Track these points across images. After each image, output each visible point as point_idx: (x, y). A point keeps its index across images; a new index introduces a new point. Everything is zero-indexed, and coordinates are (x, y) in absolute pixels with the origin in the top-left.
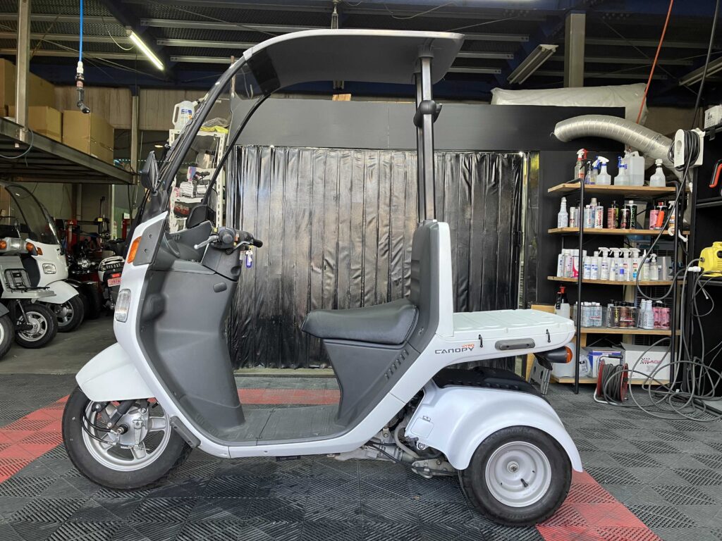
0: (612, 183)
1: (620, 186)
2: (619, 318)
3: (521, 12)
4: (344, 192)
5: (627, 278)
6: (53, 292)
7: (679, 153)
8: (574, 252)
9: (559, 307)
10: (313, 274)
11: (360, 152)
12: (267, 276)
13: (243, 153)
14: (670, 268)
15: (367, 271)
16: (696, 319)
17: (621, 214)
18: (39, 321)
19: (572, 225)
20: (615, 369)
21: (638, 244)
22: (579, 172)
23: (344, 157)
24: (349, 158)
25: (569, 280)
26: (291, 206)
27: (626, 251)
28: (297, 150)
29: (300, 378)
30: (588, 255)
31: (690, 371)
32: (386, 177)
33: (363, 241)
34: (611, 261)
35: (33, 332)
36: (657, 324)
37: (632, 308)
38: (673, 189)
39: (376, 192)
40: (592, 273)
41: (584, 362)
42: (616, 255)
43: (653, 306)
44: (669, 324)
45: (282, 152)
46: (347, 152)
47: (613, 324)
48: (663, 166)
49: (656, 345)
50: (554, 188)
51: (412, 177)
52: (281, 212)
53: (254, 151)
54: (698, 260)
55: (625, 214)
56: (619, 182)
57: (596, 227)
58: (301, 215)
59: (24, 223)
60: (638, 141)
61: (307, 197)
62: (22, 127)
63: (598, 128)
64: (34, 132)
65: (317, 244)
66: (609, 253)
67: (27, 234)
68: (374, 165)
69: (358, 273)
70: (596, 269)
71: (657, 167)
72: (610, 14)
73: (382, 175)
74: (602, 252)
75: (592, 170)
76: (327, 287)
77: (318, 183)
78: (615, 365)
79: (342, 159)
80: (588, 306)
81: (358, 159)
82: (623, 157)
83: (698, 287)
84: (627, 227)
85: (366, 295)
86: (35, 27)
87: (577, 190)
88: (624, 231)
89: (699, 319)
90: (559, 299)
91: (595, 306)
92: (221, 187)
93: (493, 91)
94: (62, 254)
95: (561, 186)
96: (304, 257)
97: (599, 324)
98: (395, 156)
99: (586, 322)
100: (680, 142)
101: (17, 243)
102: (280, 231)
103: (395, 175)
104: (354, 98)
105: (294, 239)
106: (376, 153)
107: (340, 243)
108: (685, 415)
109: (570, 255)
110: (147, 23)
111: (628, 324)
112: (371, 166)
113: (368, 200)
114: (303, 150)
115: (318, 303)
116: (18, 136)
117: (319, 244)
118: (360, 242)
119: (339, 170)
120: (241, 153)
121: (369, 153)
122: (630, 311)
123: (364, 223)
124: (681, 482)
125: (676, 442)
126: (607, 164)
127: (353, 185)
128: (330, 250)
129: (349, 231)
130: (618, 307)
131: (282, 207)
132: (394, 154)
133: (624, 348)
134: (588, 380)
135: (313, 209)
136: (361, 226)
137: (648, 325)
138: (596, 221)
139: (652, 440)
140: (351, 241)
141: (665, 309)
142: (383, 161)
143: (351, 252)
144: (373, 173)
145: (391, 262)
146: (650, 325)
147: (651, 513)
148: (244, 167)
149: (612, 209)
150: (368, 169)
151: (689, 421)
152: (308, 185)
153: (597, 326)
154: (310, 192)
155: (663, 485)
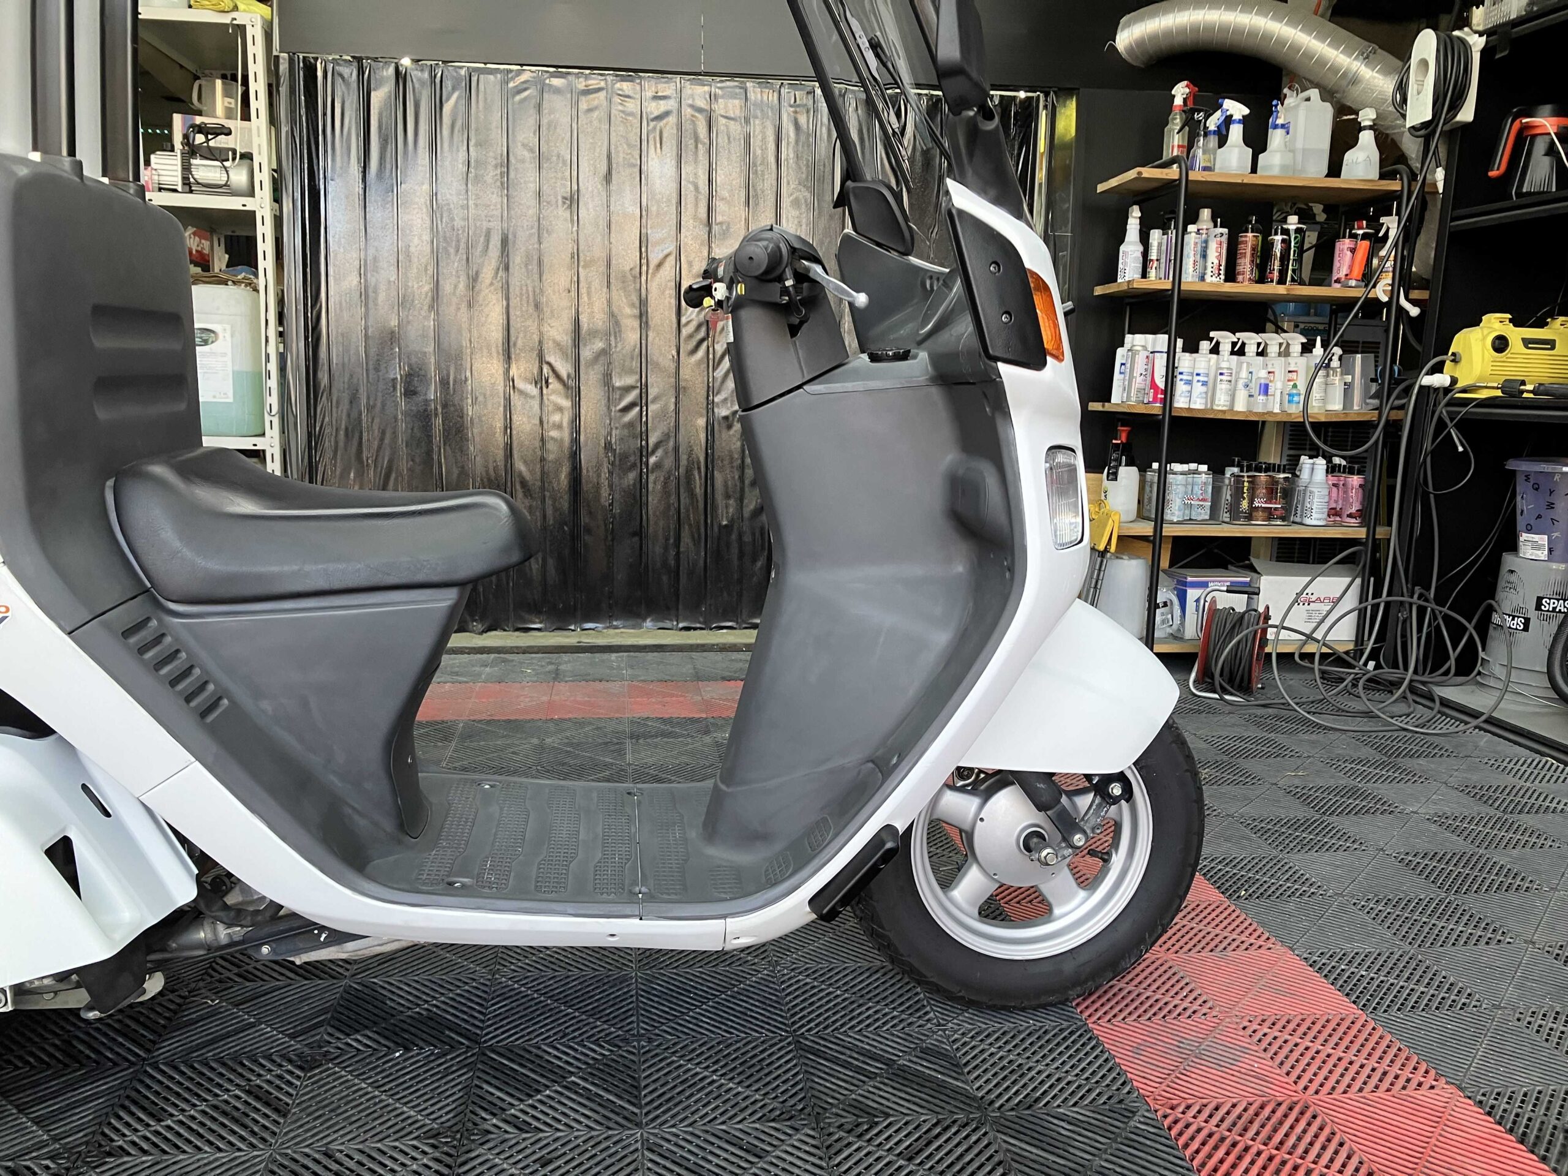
0: (1254, 170)
1: (1273, 177)
2: (1251, 502)
4: (590, 184)
5: (1274, 406)
7: (1419, 93)
8: (1154, 342)
9: (1113, 476)
10: (516, 399)
11: (630, 78)
12: (399, 404)
13: (320, 74)
15: (652, 392)
16: (1426, 498)
17: (1268, 248)
19: (1152, 274)
20: (1240, 620)
21: (1296, 326)
22: (1174, 141)
23: (587, 92)
24: (602, 95)
25: (1141, 410)
26: (452, 219)
27: (1273, 340)
28: (464, 70)
29: (492, 656)
30: (1185, 350)
31: (1404, 621)
32: (697, 148)
33: (641, 315)
34: (1240, 363)
36: (1333, 512)
37: (1282, 476)
38: (1395, 186)
39: (674, 186)
40: (1195, 394)
41: (1165, 604)
42: (1251, 349)
43: (1327, 472)
44: (1363, 515)
45: (426, 75)
46: (595, 81)
47: (1235, 513)
48: (1375, 127)
49: (1337, 563)
50: (1114, 182)
51: (764, 149)
52: (426, 237)
53: (350, 72)
54: (1444, 357)
55: (1278, 249)
56: (1268, 167)
57: (1208, 279)
58: (480, 248)
60: (1322, 62)
61: (495, 199)
63: (1224, 28)
65: (525, 323)
66: (1234, 344)
68: (667, 114)
69: (632, 396)
70: (1205, 384)
71: (1361, 129)
73: (688, 141)
74: (1218, 343)
75: (1205, 136)
76: (554, 434)
77: (522, 161)
78: (1239, 610)
79: (583, 99)
80: (1182, 473)
81: (623, 98)
82: (1282, 103)
83: (1441, 425)
84: (1282, 281)
85: (653, 452)
87: (1170, 186)
88: (1271, 289)
89: (1432, 496)
90: (1114, 456)
91: (1196, 472)
92: (265, 168)
95: (1132, 174)
96: (490, 353)
97: (1204, 514)
98: (719, 92)
99: (1174, 512)
100: (1424, 63)
102: (427, 287)
103: (722, 140)
105: (464, 307)
106: (671, 83)
107: (584, 319)
108: (1394, 722)
109: (1145, 348)
111: (1270, 515)
112: (659, 118)
113: (654, 209)
114: (481, 72)
115: (532, 472)
117: (529, 323)
118: (635, 316)
119: (575, 126)
120: (316, 77)
121: (653, 82)
122: (1277, 483)
123: (644, 268)
124: (1417, 888)
125: (1386, 785)
126: (1245, 120)
127: (614, 166)
128: (558, 338)
129: (605, 290)
130: (1250, 474)
131: (428, 222)
132: (718, 86)
133: (1258, 569)
134: (1174, 646)
135: (511, 229)
136: (635, 277)
137: (1314, 515)
138: (1209, 265)
139: (1332, 783)
140: (612, 315)
141: (1355, 477)
142: (692, 106)
143: (613, 343)
144: (665, 135)
145: (714, 370)
146: (1320, 516)
147: (1364, 973)
148: (325, 114)
149: (1250, 235)
150: (652, 124)
151: (1404, 733)
152: (496, 166)
153: (1200, 518)
154: (502, 184)
155: (1376, 895)
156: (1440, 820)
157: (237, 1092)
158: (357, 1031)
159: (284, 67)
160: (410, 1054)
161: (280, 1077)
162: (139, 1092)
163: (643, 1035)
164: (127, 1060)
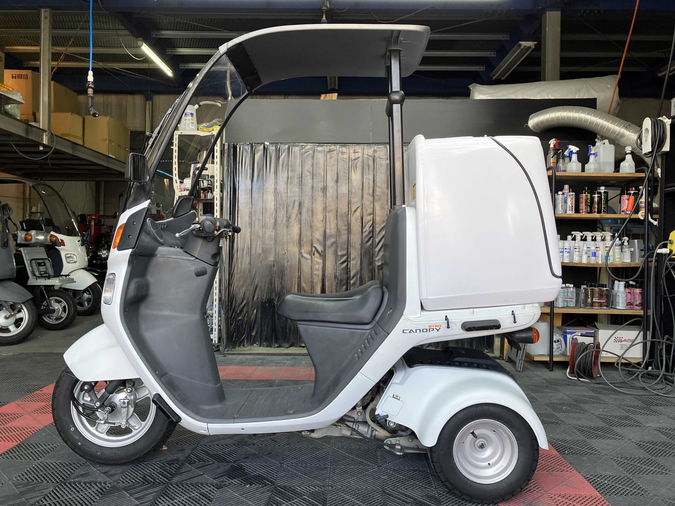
0: (583, 170)
1: (591, 173)
2: (592, 299)
3: (499, 12)
4: (331, 184)
5: (599, 261)
6: (73, 279)
7: (646, 141)
10: (303, 260)
11: (345, 146)
12: (261, 262)
13: (238, 149)
14: (642, 250)
15: (352, 257)
16: (666, 299)
17: (592, 199)
18: (61, 305)
20: (587, 347)
21: (611, 228)
22: (551, 161)
23: (330, 151)
24: (335, 152)
26: (282, 197)
27: (598, 235)
28: (287, 146)
29: (291, 357)
30: (561, 239)
31: (660, 350)
32: (369, 169)
33: (348, 229)
34: (584, 244)
35: (55, 315)
36: (629, 304)
37: (605, 289)
38: (642, 175)
39: (360, 183)
40: (565, 257)
41: (558, 341)
42: (589, 238)
43: (625, 287)
44: (642, 304)
45: (274, 148)
46: (333, 147)
47: (586, 304)
48: (632, 153)
49: (627, 325)
52: (273, 203)
53: (248, 148)
54: (666, 242)
55: (596, 199)
56: (590, 169)
57: (568, 212)
58: (292, 206)
59: (49, 217)
60: (608, 130)
61: (297, 190)
62: (46, 131)
63: (569, 118)
64: (56, 136)
65: (306, 233)
66: (582, 237)
67: (51, 228)
68: (359, 158)
69: (344, 258)
70: (568, 252)
71: (626, 154)
72: (585, 11)
73: (366, 167)
74: (575, 236)
75: (563, 158)
76: (316, 272)
77: (307, 176)
78: (587, 343)
79: (328, 154)
81: (343, 153)
82: (594, 145)
83: (667, 268)
84: (599, 212)
85: (352, 279)
86: (55, 41)
88: (596, 215)
89: (669, 298)
91: (568, 287)
92: (218, 181)
93: (471, 87)
94: (82, 245)
96: (294, 244)
97: (573, 304)
98: (378, 149)
99: (560, 303)
100: (647, 130)
101: (41, 235)
102: (272, 221)
103: (378, 167)
104: (340, 97)
105: (285, 228)
106: (360, 147)
107: (328, 231)
108: (654, 392)
110: (157, 35)
111: (601, 305)
112: (355, 159)
113: (353, 191)
114: (293, 146)
115: (308, 286)
116: (42, 139)
117: (308, 233)
118: (346, 230)
119: (325, 163)
120: (237, 150)
121: (353, 147)
122: (603, 292)
123: (350, 212)
124: (640, 453)
125: (642, 416)
126: (577, 153)
127: (339, 177)
128: (318, 238)
129: (335, 220)
130: (591, 288)
131: (273, 199)
132: (376, 147)
133: (598, 327)
134: (562, 358)
135: (302, 200)
136: (346, 215)
137: (620, 305)
138: (568, 207)
139: (618, 414)
140: (338, 229)
141: (638, 289)
142: (367, 155)
143: (338, 239)
144: (358, 165)
145: (375, 248)
146: (623, 305)
147: (606, 482)
148: (239, 163)
149: (584, 195)
150: (353, 162)
151: (657, 396)
152: (297, 178)
153: (571, 306)
154: (300, 184)
155: (622, 456)
156: (660, 430)
157: (197, 494)
158: (235, 479)
159: (226, 147)
160: (252, 486)
161: (210, 490)
162: (167, 492)
163: (330, 485)
164: (163, 482)
